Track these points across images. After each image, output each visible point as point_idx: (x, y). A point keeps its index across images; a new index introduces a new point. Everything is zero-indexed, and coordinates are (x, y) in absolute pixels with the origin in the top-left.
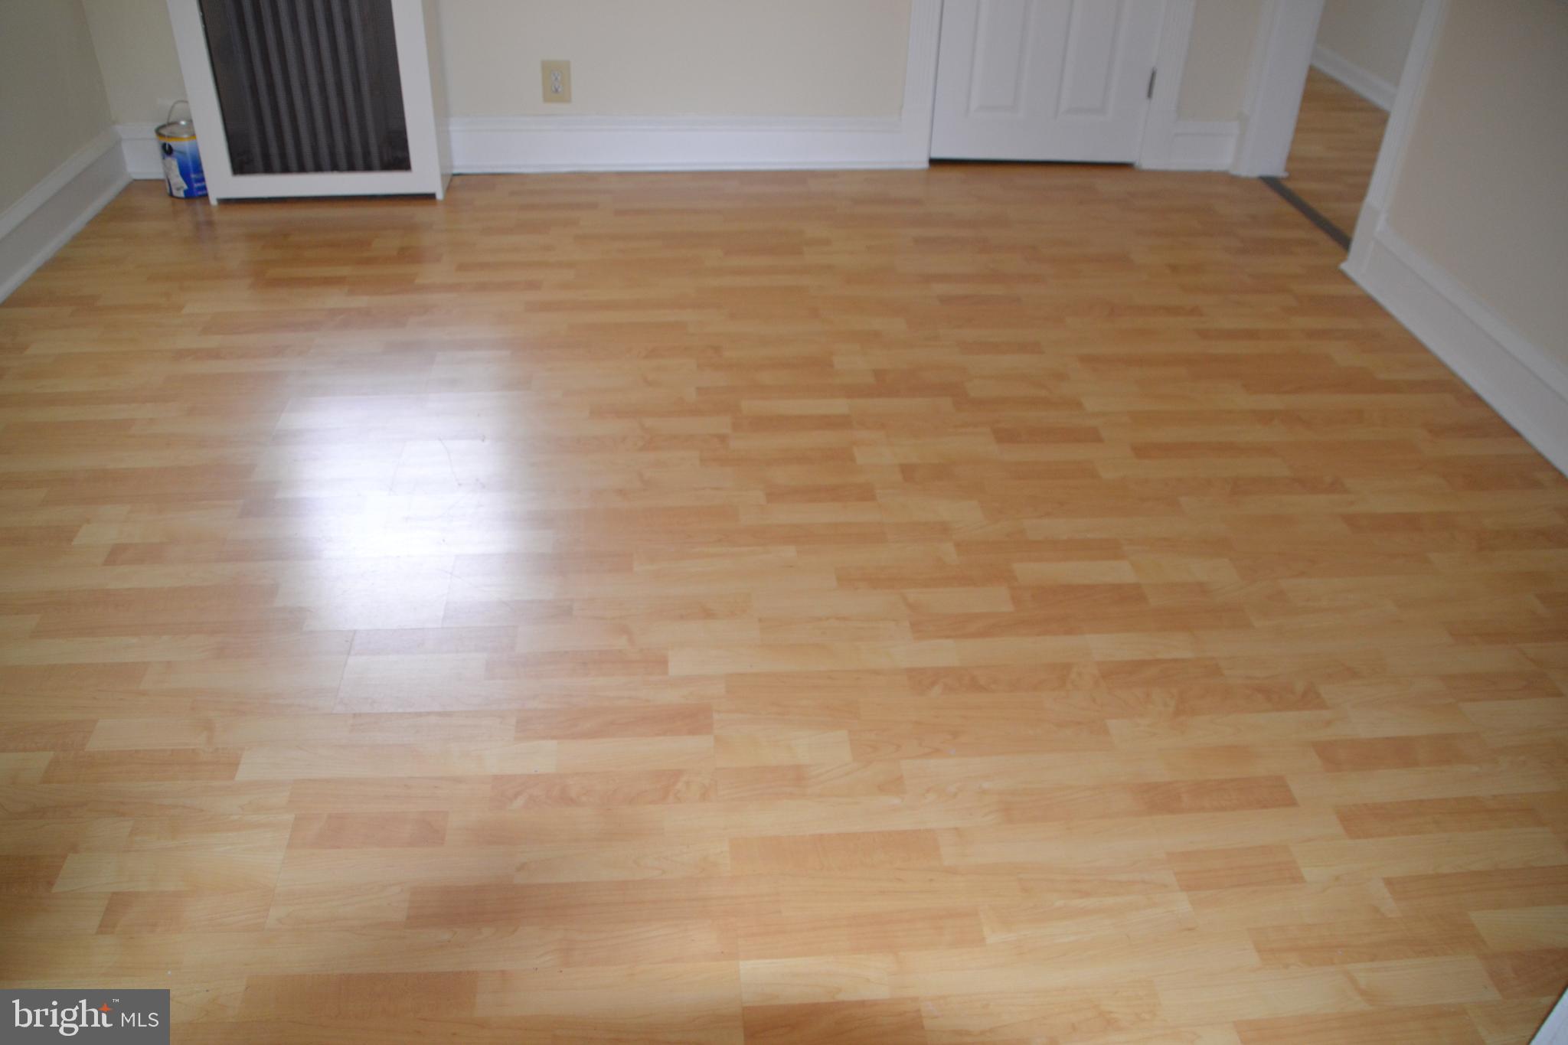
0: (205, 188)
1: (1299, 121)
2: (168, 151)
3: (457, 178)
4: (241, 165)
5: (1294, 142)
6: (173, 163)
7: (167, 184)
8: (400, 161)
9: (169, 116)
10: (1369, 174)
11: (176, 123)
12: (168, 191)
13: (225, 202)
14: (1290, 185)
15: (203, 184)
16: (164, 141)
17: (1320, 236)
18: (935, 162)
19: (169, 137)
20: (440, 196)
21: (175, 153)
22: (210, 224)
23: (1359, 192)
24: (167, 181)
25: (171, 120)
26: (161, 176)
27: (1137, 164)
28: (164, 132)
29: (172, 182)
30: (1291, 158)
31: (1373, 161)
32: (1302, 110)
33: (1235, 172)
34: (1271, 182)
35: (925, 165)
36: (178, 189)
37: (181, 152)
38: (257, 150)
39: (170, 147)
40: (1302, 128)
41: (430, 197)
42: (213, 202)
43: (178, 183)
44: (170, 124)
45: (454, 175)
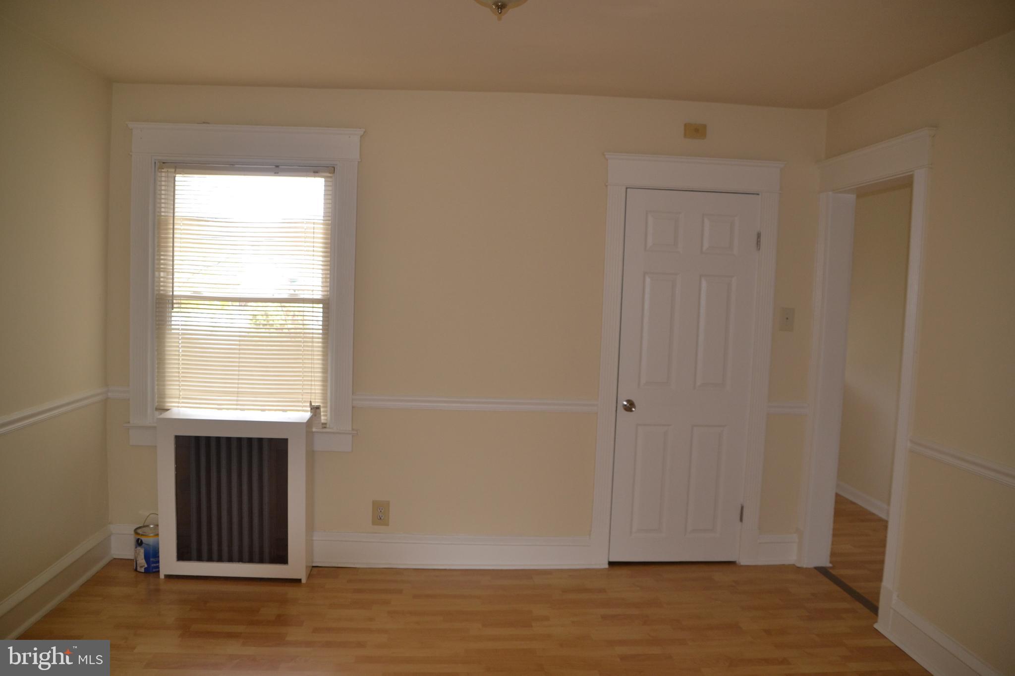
0: (158, 567)
1: (834, 529)
2: (139, 543)
3: (315, 569)
4: (183, 554)
5: (833, 544)
6: (141, 551)
7: (135, 563)
8: (281, 558)
9: (145, 521)
10: (882, 562)
11: (148, 526)
12: (135, 568)
13: (169, 577)
14: (834, 572)
15: (158, 564)
16: (139, 537)
17: (858, 606)
18: (611, 564)
19: (142, 535)
20: (304, 581)
21: (143, 545)
22: (157, 591)
23: (878, 576)
24: (135, 560)
25: (145, 524)
26: (132, 557)
27: (737, 562)
28: (139, 531)
29: (138, 562)
30: (833, 554)
31: (883, 553)
32: (835, 522)
33: (798, 565)
34: (822, 570)
35: (607, 566)
36: (141, 567)
37: (147, 545)
38: (194, 546)
39: (141, 541)
40: (837, 534)
41: (298, 581)
42: (162, 576)
43: (142, 561)
44: (144, 526)
45: (313, 567)
